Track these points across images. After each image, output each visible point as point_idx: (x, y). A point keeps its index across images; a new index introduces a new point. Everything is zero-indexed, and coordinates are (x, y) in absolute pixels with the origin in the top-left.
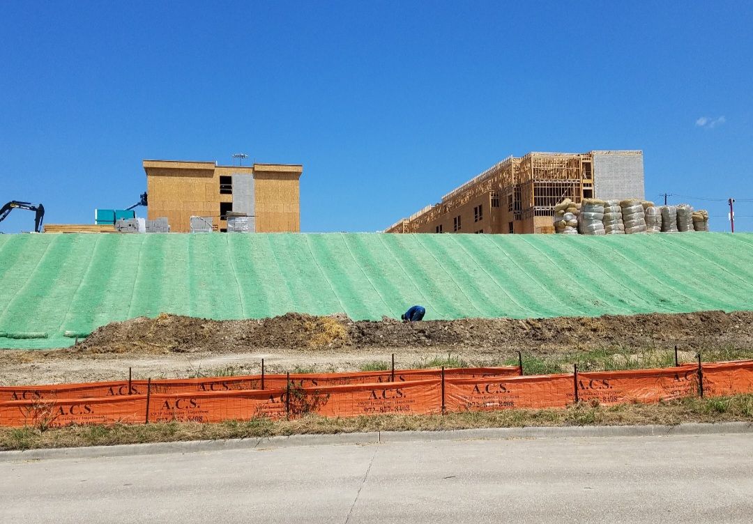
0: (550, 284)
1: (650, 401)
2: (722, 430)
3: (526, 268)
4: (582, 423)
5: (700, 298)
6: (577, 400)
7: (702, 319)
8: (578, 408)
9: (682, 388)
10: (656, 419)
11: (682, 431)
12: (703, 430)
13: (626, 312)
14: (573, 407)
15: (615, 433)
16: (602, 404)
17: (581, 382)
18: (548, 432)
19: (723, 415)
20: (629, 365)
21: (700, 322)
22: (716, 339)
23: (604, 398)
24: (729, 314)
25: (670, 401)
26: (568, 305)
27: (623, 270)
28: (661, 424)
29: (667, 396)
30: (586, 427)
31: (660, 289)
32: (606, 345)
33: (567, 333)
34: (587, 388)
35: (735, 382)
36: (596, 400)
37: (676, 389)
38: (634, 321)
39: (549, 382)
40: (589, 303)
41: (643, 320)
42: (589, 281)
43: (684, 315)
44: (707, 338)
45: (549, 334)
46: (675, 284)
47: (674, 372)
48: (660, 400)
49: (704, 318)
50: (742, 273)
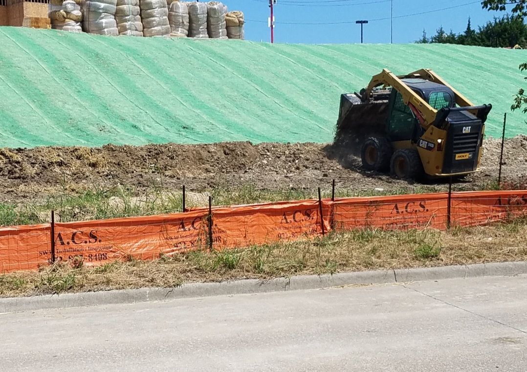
0: (40, 99)
1: (148, 257)
2: (230, 291)
3: (8, 75)
4: (58, 289)
5: (229, 125)
6: (54, 259)
7: (225, 153)
8: (54, 270)
9: (189, 239)
10: (152, 280)
11: (183, 294)
12: (208, 292)
13: (138, 141)
14: (48, 269)
15: (101, 301)
16: (87, 264)
17: (59, 234)
18: (11, 304)
19: (233, 272)
20: (127, 210)
21: (223, 156)
22: (240, 178)
23: (90, 256)
24: (257, 146)
25: (172, 256)
26: (66, 130)
27: (138, 85)
28: (158, 286)
29: (168, 250)
30: (63, 295)
31: (183, 113)
32: (105, 185)
33: (57, 169)
34: (68, 243)
35: (250, 230)
36: (79, 258)
37: (180, 240)
38: (144, 153)
39: (16, 236)
40: (93, 129)
41: (155, 152)
42: (93, 98)
43: (205, 147)
44: (229, 177)
45: (31, 171)
46: (201, 106)
47: (179, 219)
48: (161, 255)
49: (227, 151)
50: (279, 95)
